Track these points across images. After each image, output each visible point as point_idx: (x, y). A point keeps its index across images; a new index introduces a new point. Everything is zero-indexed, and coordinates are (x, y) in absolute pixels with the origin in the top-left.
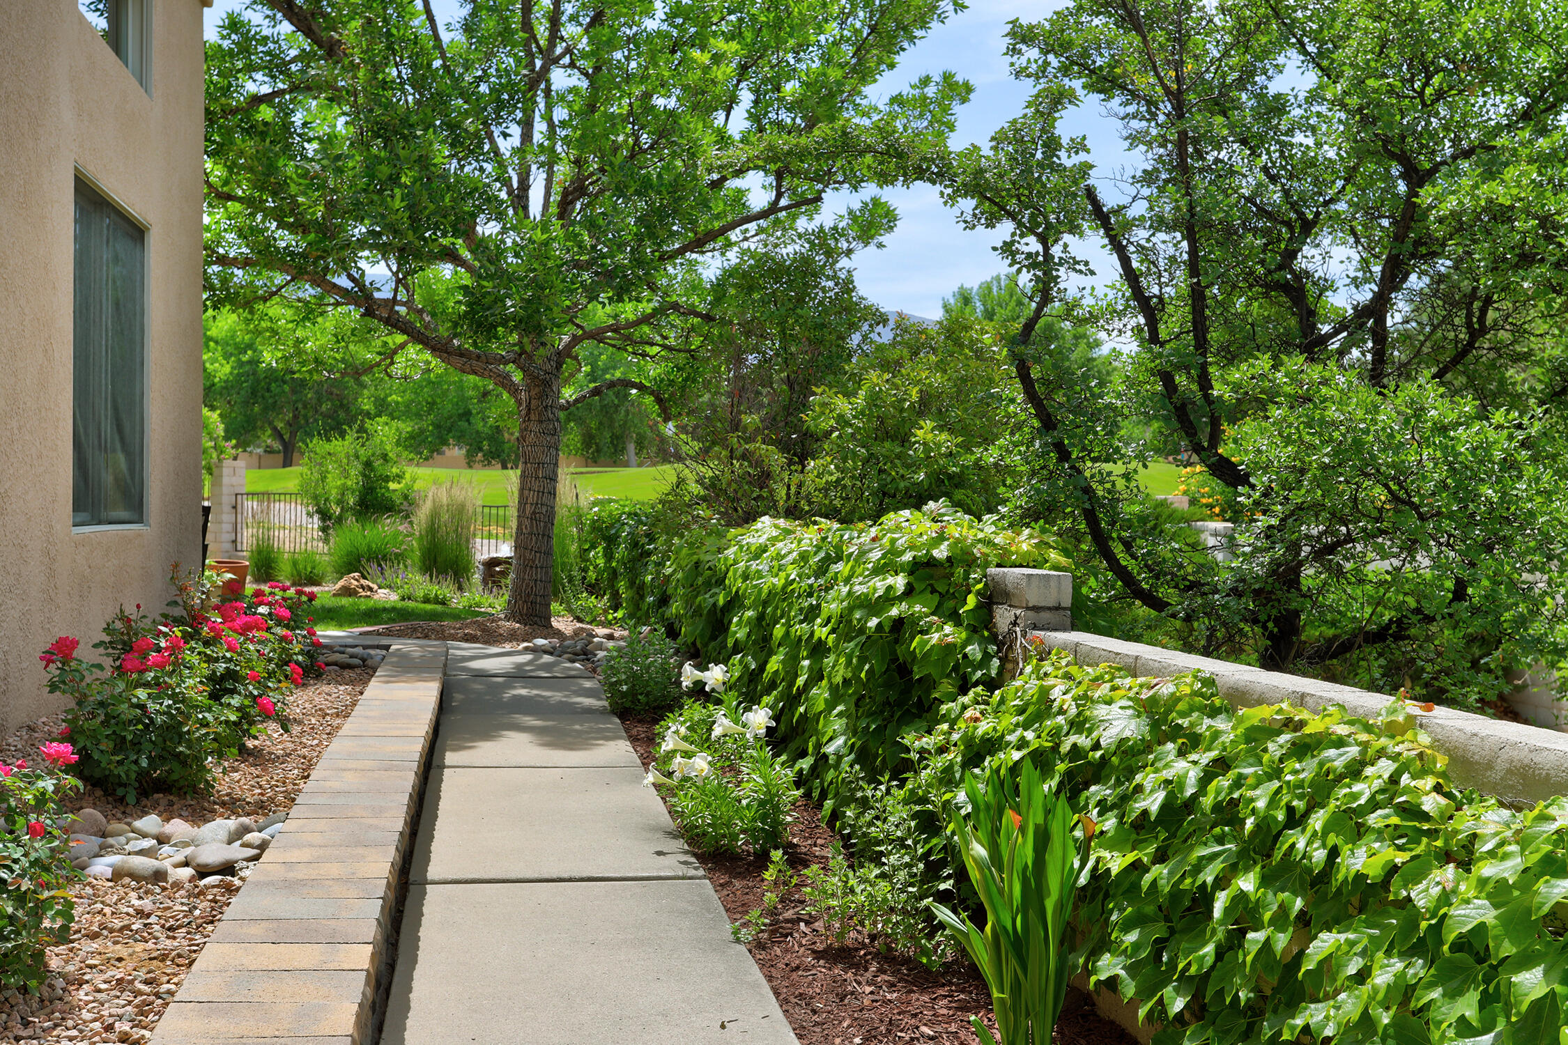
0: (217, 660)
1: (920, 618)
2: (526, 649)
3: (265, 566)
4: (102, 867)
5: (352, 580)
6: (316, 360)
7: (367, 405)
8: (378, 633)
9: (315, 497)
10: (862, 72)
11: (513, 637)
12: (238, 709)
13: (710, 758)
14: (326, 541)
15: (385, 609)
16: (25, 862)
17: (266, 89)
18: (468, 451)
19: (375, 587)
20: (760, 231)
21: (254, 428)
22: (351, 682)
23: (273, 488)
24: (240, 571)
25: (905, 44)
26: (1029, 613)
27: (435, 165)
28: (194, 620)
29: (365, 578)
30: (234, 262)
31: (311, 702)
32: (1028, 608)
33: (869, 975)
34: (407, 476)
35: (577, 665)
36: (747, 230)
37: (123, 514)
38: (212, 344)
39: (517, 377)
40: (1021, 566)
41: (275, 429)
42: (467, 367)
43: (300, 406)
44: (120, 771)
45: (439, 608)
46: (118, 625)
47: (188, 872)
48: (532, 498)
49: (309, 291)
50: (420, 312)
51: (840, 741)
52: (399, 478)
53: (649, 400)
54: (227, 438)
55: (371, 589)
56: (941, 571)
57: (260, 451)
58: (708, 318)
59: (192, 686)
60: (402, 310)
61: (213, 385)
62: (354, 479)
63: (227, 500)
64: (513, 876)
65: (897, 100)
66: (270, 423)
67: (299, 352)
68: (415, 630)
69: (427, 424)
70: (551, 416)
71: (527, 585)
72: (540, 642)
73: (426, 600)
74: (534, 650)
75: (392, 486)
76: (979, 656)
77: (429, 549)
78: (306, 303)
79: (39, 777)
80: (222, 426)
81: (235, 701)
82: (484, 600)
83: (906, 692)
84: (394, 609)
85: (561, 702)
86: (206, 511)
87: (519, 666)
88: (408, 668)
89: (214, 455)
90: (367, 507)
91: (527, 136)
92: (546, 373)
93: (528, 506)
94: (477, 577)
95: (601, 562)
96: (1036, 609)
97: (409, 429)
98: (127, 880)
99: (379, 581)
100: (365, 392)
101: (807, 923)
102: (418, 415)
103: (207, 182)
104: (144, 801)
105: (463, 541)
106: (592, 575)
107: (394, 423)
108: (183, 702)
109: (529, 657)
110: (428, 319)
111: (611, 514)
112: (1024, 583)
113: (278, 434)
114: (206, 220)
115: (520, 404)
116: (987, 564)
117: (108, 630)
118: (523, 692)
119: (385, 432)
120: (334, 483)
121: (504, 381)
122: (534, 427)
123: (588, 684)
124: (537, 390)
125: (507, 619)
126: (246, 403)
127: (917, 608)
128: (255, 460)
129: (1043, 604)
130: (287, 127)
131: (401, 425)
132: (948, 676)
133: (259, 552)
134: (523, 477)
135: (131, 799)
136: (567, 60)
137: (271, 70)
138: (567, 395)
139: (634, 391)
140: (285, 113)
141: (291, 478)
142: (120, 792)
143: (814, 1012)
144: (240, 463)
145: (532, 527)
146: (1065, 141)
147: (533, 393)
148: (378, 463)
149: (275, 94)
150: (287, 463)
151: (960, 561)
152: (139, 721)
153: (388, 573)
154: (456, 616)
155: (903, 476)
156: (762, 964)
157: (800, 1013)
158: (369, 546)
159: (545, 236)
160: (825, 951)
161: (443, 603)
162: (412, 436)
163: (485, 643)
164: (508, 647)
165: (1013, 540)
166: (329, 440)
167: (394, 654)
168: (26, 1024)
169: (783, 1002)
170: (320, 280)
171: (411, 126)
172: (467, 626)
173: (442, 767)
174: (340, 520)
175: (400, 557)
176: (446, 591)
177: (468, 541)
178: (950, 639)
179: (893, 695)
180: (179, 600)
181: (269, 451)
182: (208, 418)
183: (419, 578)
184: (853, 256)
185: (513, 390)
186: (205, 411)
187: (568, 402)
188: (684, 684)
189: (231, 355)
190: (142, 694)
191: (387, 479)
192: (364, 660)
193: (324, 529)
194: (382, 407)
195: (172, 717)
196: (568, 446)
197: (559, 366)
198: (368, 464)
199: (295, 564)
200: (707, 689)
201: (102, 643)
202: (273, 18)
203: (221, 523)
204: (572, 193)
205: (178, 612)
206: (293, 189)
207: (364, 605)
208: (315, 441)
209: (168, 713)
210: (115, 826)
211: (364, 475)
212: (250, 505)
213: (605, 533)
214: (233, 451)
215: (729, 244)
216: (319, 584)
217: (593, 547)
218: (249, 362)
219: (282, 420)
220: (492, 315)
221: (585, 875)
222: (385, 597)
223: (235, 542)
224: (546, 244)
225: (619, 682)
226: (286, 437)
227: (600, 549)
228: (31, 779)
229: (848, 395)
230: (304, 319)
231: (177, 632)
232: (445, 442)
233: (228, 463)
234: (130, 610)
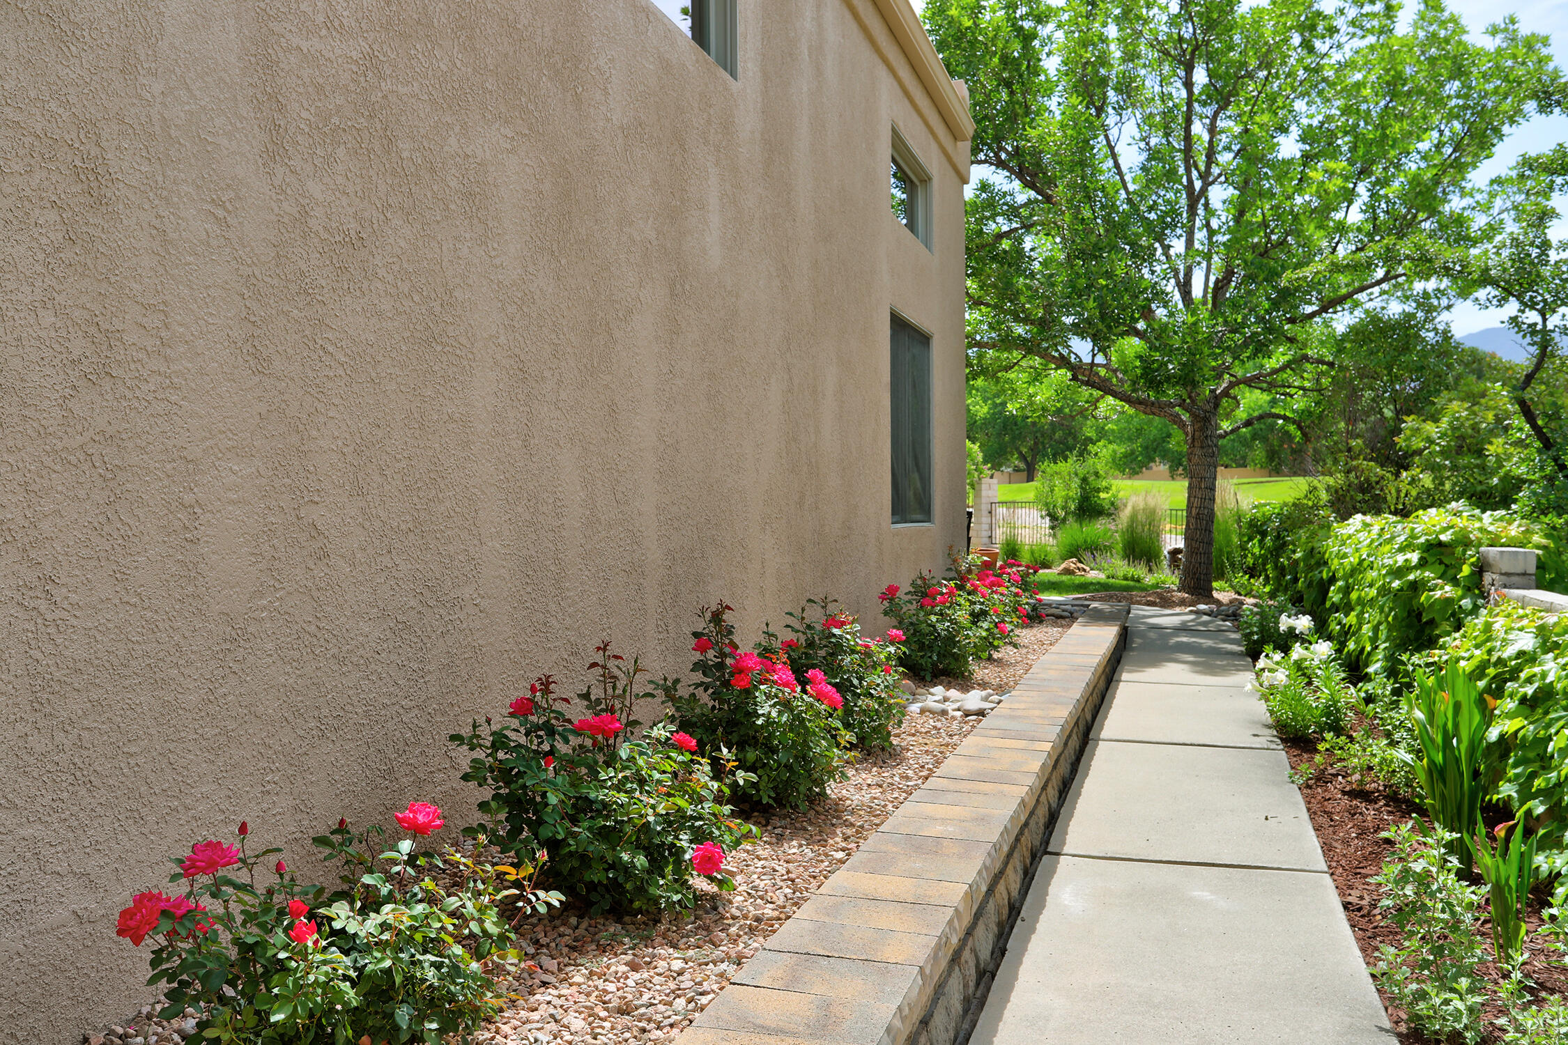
0: (975, 603)
1: (1429, 581)
2: (1191, 612)
3: (1012, 552)
4: (915, 708)
5: (1071, 563)
6: (1043, 409)
7: (1091, 433)
8: (1086, 599)
9: (1047, 504)
10: (1458, 167)
11: (1183, 603)
12: (987, 630)
13: (1287, 673)
14: (1054, 536)
15: (1092, 583)
16: (882, 686)
17: (1005, 228)
18: (1170, 467)
19: (1088, 569)
20: (1383, 293)
21: (1006, 453)
22: (1062, 626)
23: (1018, 498)
24: (994, 556)
25: (1495, 141)
26: (1502, 577)
27: (1116, 275)
28: (962, 580)
29: (1081, 562)
30: (986, 345)
31: (1035, 636)
32: (1502, 574)
33: (1377, 806)
34: (1114, 488)
35: (1228, 623)
36: (1371, 294)
37: (919, 517)
38: (974, 392)
39: (1185, 417)
40: (1509, 546)
41: (1020, 453)
42: (1149, 412)
43: (1039, 435)
44: (922, 661)
45: (1132, 583)
46: (919, 582)
47: (959, 714)
48: (1196, 502)
49: (1037, 361)
50: (1115, 371)
51: (1378, 665)
52: (1107, 489)
53: (1292, 428)
54: (985, 462)
55: (1084, 570)
56: (1449, 550)
57: (1010, 470)
58: (1331, 365)
59: (962, 616)
60: (1102, 372)
61: (976, 422)
62: (1075, 490)
63: (985, 507)
64: (1154, 740)
65: (1497, 181)
66: (1017, 449)
67: (1032, 403)
68: (1111, 597)
69: (1137, 446)
70: (1210, 443)
71: (1194, 567)
72: (1202, 607)
73: (1126, 578)
74: (1198, 612)
75: (1102, 495)
76: (1470, 607)
77: (1129, 542)
78: (1036, 369)
79: (887, 646)
80: (981, 455)
81: (985, 625)
82: (1167, 579)
83: (1421, 631)
84: (1099, 583)
85: (1210, 647)
86: (970, 514)
87: (1184, 623)
88: (1098, 617)
89: (976, 474)
90: (1084, 512)
91: (1190, 243)
92: (1205, 411)
93: (1194, 509)
94: (1165, 563)
95: (1256, 550)
96: (1507, 574)
97: (1123, 450)
98: (928, 714)
99: (1092, 565)
100: (1088, 422)
101: (1344, 777)
102: (1130, 439)
103: (967, 293)
104: (935, 680)
105: (1155, 535)
106: (1250, 561)
107: (1111, 447)
108: (956, 624)
109: (1192, 617)
110: (1120, 376)
111: (1264, 515)
112: (1498, 557)
113: (1023, 457)
114: (967, 316)
115: (1187, 435)
116: (1480, 545)
117: (913, 584)
118: (1185, 639)
119: (1104, 452)
120: (1060, 494)
121: (1176, 419)
122: (1198, 451)
123: (1233, 636)
124: (1199, 424)
125: (1179, 590)
126: (999, 435)
127: (1427, 574)
128: (1006, 476)
129: (1513, 571)
130: (1020, 252)
131: (1114, 446)
132: (1448, 619)
133: (1008, 545)
134: (1190, 488)
135: (928, 678)
136: (1222, 179)
137: (1008, 216)
138: (1225, 427)
139: (1280, 422)
140: (1020, 241)
141: (1028, 491)
142: (922, 673)
143: (1332, 820)
144: (994, 481)
145: (1197, 524)
146: (1554, 242)
147: (1196, 427)
148: (1092, 478)
149: (1012, 231)
150: (1030, 478)
151: (1461, 542)
152: (932, 634)
153: (1098, 559)
154: (1144, 589)
155: (1480, 482)
156: (1305, 797)
157: (1323, 820)
158: (1085, 542)
159: (1194, 319)
160: (1350, 791)
161: (1138, 581)
162: (1125, 456)
163: (1161, 607)
164: (1178, 610)
165: (1505, 528)
166: (1055, 463)
167: (1092, 610)
168: (885, 763)
169: (1312, 814)
170: (1044, 355)
171: (1100, 249)
172: (1149, 595)
173: (1119, 681)
174: (1064, 520)
175: (1108, 548)
176: (1140, 572)
177: (1158, 535)
178: (1447, 595)
179: (1412, 634)
180: (952, 567)
181: (1017, 470)
182: (971, 449)
183: (1121, 563)
184: (1452, 310)
185: (1182, 425)
186: (968, 443)
187: (1225, 432)
188: (1281, 629)
189: (989, 399)
190: (934, 618)
191: (1098, 490)
192: (1071, 613)
193: (1052, 528)
194: (1102, 433)
195: (950, 632)
196: (1253, 461)
197: (1217, 405)
198: (1084, 480)
199: (1032, 553)
200: (1297, 632)
201: (910, 592)
202: (1009, 177)
203: (981, 524)
204: (1222, 281)
205: (953, 574)
206: (1023, 299)
207: (1078, 580)
208: (1046, 464)
209: (947, 630)
210: (920, 690)
211: (1081, 488)
212: (1001, 511)
213: (1257, 528)
214: (989, 472)
215: (1357, 304)
216: (1050, 567)
217: (1251, 539)
218: (1001, 404)
219: (1026, 447)
220: (1159, 375)
221: (1201, 743)
222: (1095, 575)
223: (991, 537)
224: (1195, 324)
225: (1252, 633)
226: (1029, 459)
227: (1255, 541)
228: (884, 647)
229: (1436, 420)
230: (1033, 381)
231: (952, 584)
232: (1153, 460)
233: (986, 481)
234: (925, 573)
